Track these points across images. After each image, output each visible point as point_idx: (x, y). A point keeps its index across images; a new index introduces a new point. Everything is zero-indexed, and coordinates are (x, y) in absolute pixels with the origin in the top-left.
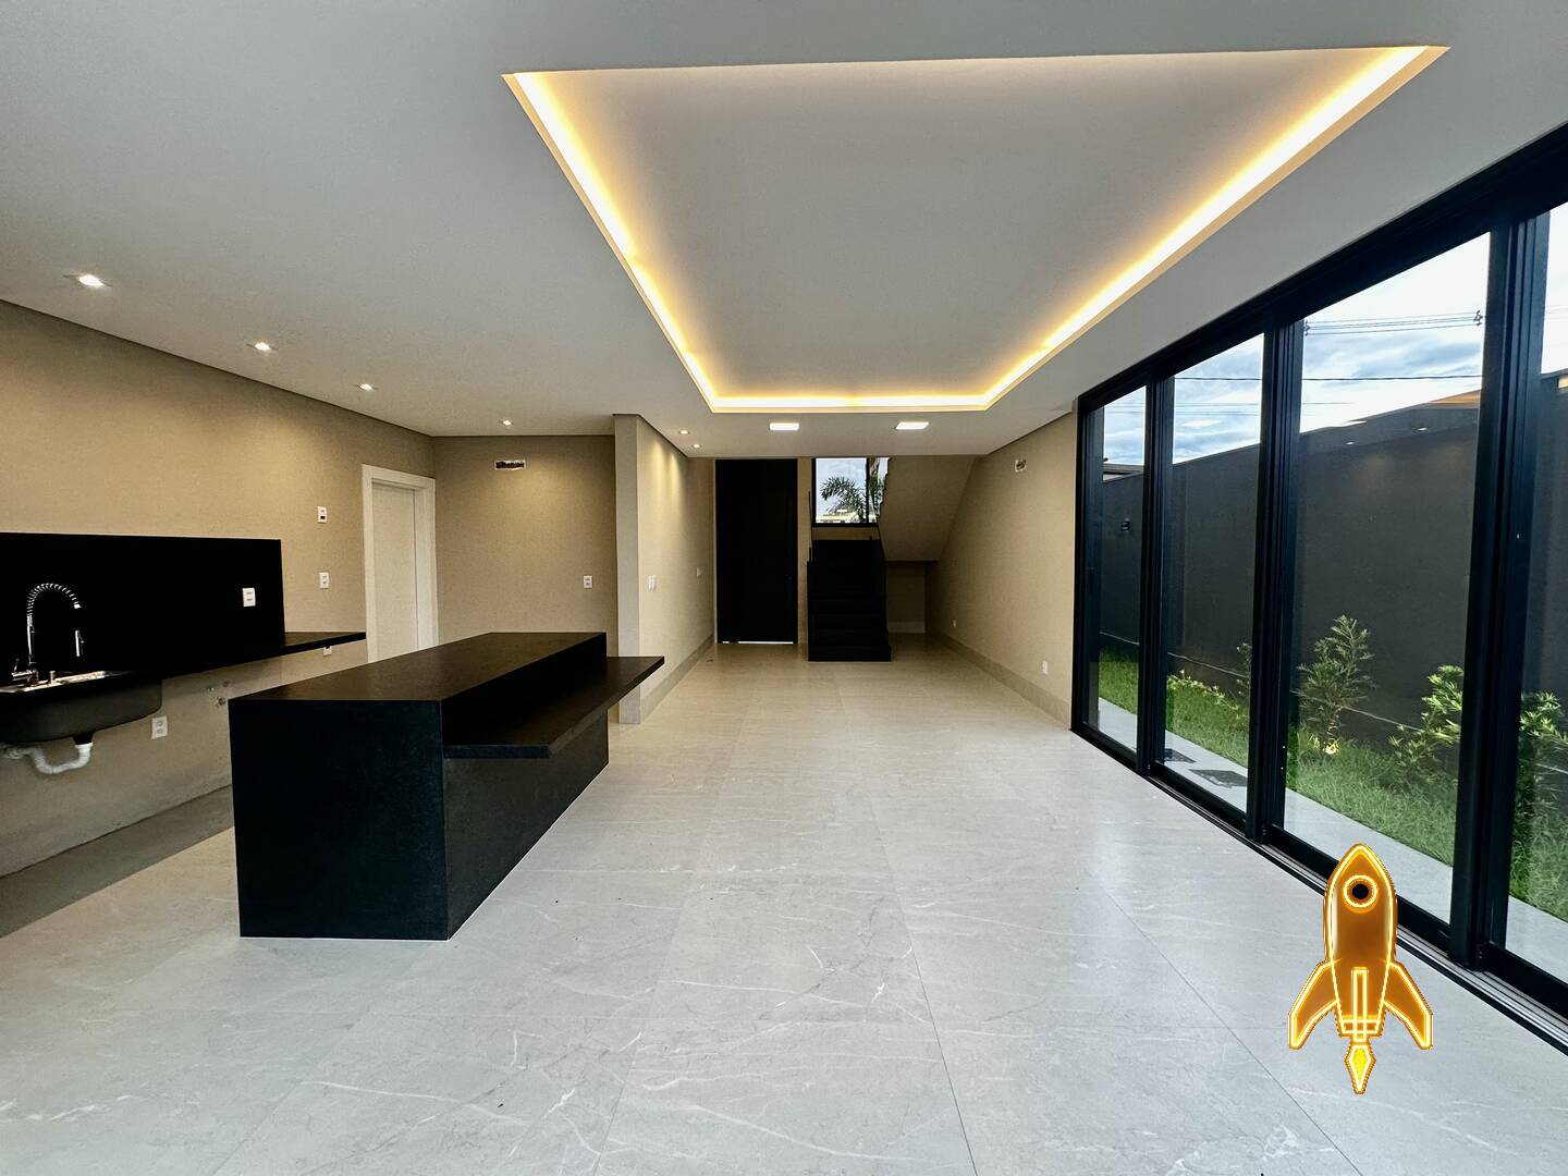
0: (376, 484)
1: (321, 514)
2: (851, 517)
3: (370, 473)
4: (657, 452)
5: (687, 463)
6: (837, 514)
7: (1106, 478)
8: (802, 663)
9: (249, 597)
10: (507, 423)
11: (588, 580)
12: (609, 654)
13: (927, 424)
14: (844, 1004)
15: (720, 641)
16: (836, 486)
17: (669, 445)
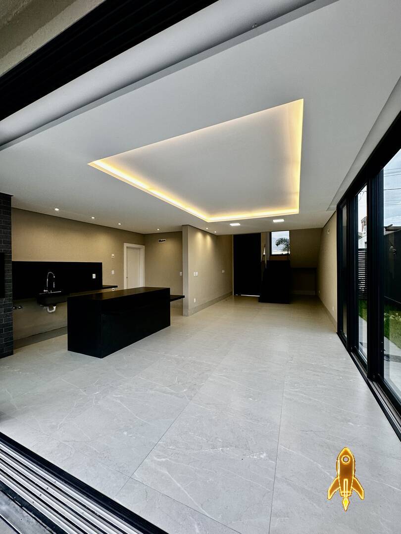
0: (127, 247)
1: (112, 256)
4: (200, 235)
5: (217, 237)
9: (94, 276)
10: (158, 229)
11: (181, 273)
13: (283, 220)
14: (172, 391)
15: (234, 294)
16: (281, 241)
17: (206, 233)
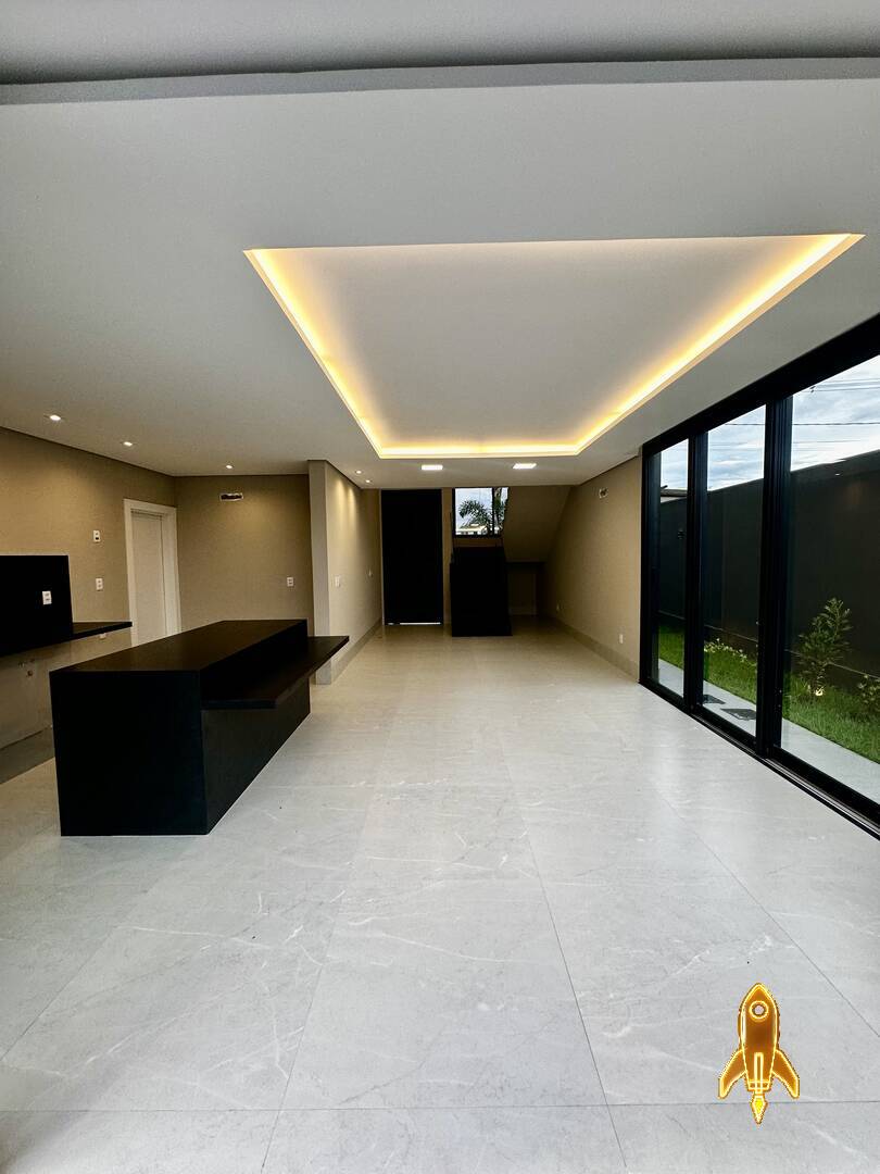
0: (133, 512)
1: (95, 536)
2: (480, 530)
3: (129, 505)
4: (340, 487)
5: (361, 493)
6: (470, 527)
7: (663, 500)
8: (447, 638)
9: (47, 597)
10: (229, 467)
11: (290, 581)
12: (309, 635)
13: (535, 465)
14: (480, 869)
15: (386, 624)
16: (470, 507)
17: (347, 481)
